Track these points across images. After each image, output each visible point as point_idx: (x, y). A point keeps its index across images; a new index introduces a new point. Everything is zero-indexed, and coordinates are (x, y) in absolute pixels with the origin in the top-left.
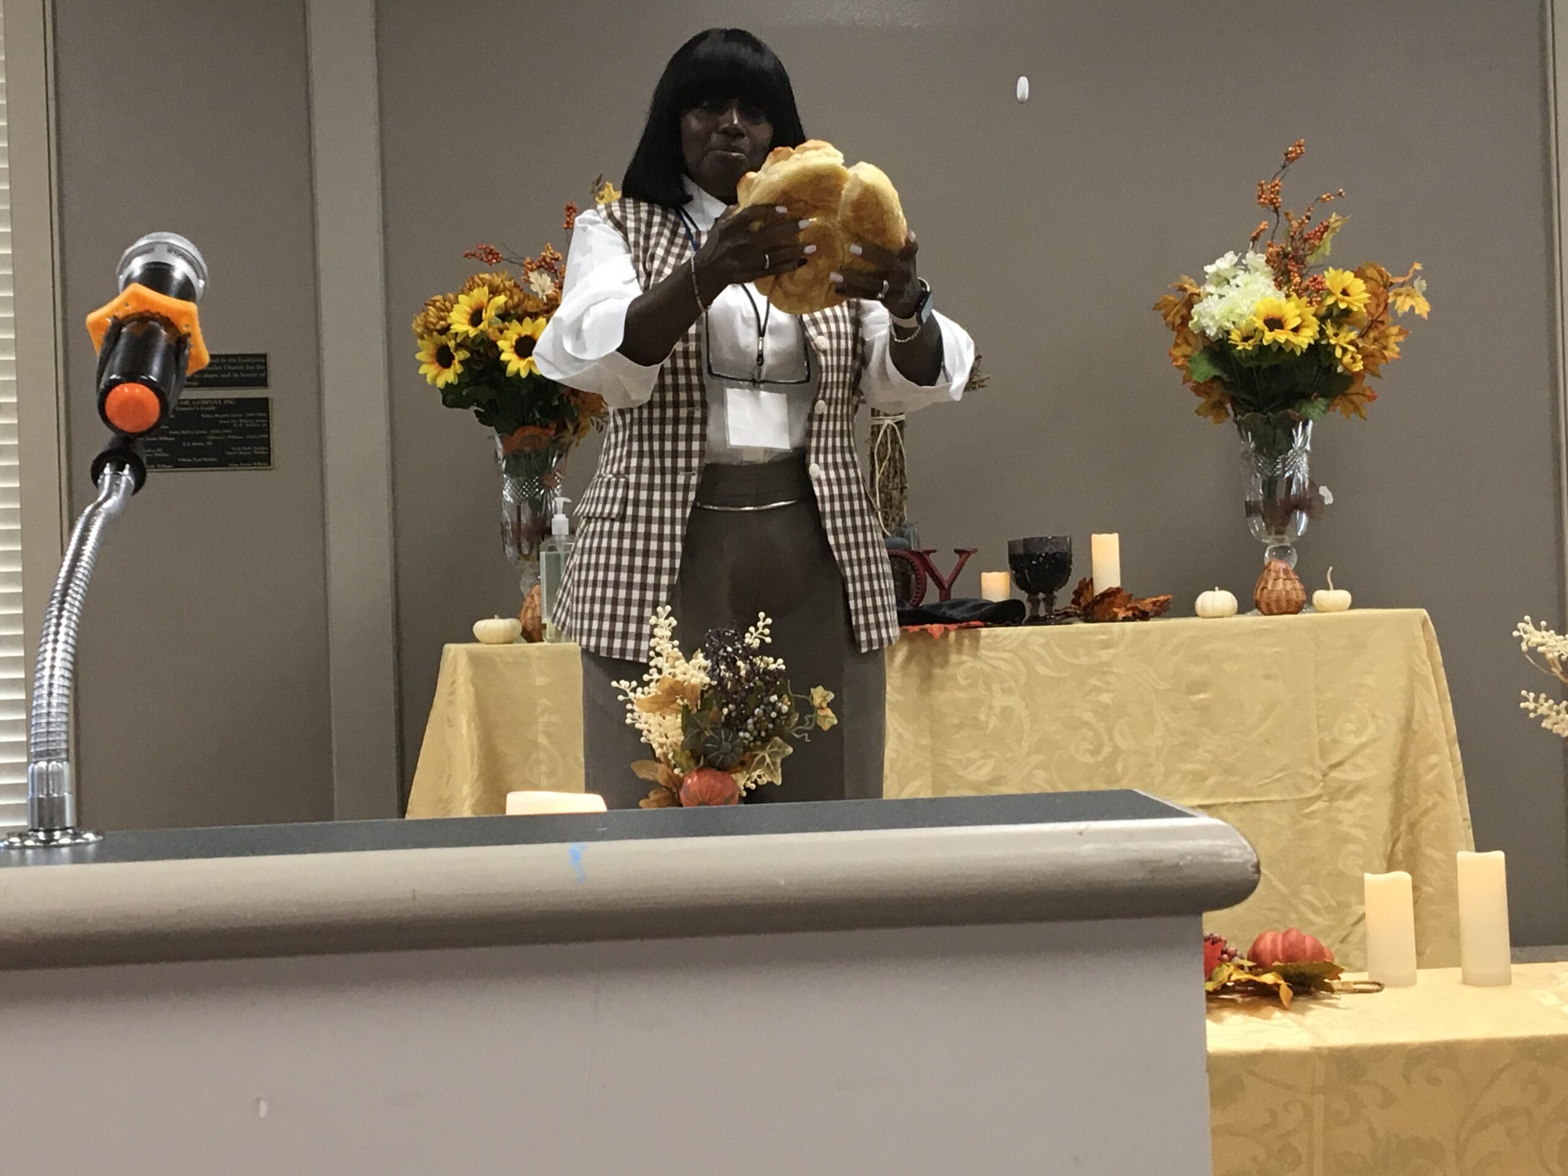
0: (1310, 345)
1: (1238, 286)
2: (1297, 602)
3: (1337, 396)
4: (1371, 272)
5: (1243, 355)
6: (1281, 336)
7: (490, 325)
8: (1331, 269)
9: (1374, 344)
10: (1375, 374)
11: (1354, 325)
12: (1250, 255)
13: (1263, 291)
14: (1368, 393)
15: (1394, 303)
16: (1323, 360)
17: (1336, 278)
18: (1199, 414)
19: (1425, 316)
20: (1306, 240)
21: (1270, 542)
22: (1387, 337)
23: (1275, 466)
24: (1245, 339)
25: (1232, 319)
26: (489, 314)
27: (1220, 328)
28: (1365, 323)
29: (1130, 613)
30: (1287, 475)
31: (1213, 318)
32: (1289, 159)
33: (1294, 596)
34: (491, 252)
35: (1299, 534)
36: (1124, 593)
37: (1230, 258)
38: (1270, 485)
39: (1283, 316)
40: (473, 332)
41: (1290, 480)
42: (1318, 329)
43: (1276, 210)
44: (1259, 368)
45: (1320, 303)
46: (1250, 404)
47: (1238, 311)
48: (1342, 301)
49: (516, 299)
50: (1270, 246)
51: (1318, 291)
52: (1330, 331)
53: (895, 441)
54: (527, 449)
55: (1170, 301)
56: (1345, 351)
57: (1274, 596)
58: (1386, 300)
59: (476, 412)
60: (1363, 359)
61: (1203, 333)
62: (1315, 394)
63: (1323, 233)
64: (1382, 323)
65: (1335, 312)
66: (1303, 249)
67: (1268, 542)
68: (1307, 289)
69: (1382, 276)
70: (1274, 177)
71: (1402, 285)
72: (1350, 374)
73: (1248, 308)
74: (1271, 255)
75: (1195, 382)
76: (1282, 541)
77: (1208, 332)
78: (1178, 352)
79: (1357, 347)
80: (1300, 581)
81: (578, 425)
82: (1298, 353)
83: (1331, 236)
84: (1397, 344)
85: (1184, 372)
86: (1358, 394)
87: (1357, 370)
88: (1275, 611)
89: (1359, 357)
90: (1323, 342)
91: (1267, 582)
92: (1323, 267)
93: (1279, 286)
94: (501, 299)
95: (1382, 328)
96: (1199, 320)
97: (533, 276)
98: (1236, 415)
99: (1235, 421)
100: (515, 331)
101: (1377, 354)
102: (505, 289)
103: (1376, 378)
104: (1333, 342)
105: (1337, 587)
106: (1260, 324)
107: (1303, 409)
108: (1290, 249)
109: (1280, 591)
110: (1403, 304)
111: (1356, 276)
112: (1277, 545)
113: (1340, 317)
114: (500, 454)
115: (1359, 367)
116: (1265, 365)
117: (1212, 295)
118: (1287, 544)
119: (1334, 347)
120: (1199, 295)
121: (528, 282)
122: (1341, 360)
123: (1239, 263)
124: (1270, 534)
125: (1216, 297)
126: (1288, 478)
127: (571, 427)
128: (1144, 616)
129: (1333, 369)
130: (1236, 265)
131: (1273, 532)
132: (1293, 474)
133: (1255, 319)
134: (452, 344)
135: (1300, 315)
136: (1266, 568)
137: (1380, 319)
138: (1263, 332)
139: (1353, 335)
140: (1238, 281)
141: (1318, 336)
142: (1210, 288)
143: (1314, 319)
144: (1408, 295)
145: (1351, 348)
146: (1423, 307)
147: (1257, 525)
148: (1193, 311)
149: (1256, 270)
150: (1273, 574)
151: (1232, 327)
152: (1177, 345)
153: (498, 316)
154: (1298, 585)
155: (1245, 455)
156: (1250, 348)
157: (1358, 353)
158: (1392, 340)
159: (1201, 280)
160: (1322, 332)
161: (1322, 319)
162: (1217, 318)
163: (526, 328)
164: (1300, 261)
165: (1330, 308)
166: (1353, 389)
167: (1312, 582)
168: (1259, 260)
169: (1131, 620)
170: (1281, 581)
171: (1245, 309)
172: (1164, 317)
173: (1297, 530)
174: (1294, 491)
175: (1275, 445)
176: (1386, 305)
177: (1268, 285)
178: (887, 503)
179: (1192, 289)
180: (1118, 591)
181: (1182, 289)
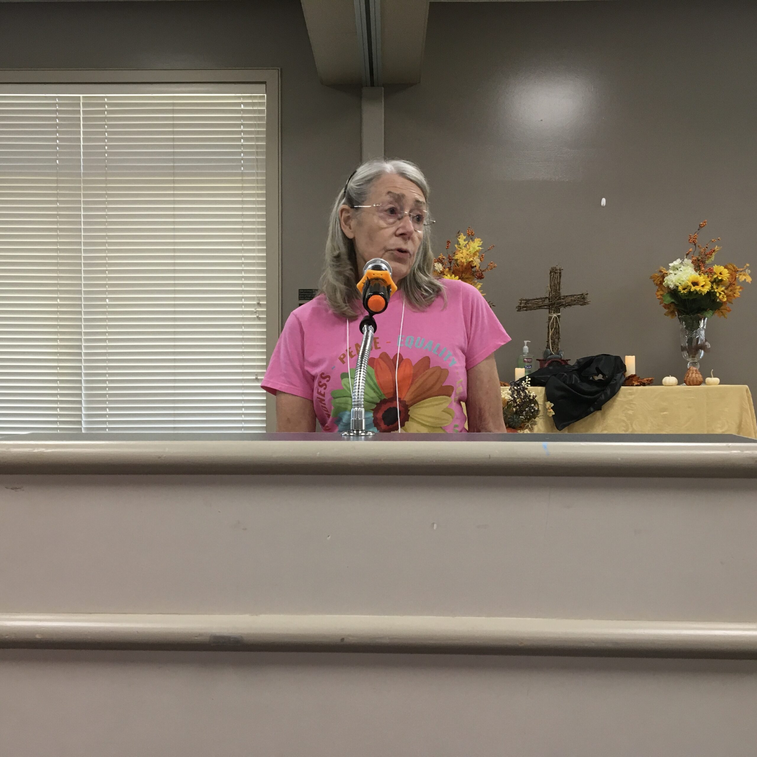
0: (708, 291)
1: (681, 271)
2: (700, 381)
3: (716, 310)
4: (730, 267)
5: (683, 294)
6: (698, 288)
8: (716, 265)
9: (730, 292)
10: (730, 303)
11: (723, 285)
12: (686, 260)
13: (690, 272)
14: (728, 309)
15: (739, 277)
16: (712, 297)
17: (718, 269)
18: (666, 315)
19: (750, 282)
20: (706, 255)
21: (690, 360)
23: (693, 334)
24: (684, 289)
25: (679, 282)
27: (675, 285)
28: (728, 284)
29: (639, 384)
30: (697, 337)
31: (672, 281)
32: (700, 227)
33: (699, 379)
35: (701, 358)
36: (637, 376)
37: (679, 261)
38: (690, 341)
39: (698, 282)
41: (698, 339)
42: (711, 286)
43: (695, 244)
44: (688, 299)
45: (711, 277)
46: (684, 312)
47: (682, 279)
48: (720, 276)
50: (693, 257)
51: (711, 273)
52: (715, 287)
53: (557, 322)
55: (656, 276)
56: (720, 294)
57: (691, 379)
58: (736, 276)
60: (726, 297)
61: (668, 287)
62: (708, 309)
63: (712, 253)
64: (734, 284)
65: (717, 280)
66: (705, 258)
67: (689, 360)
68: (706, 272)
69: (734, 268)
70: (695, 234)
71: (741, 271)
72: (721, 302)
73: (686, 278)
74: (694, 260)
75: (665, 304)
76: (694, 360)
77: (670, 286)
78: (658, 293)
79: (724, 292)
80: (701, 374)
82: (703, 294)
83: (715, 254)
84: (739, 292)
85: (660, 301)
86: (724, 309)
87: (724, 301)
88: (692, 384)
89: (725, 296)
90: (712, 291)
91: (689, 374)
92: (713, 264)
93: (696, 271)
95: (734, 286)
96: (667, 282)
98: (679, 316)
99: (679, 318)
101: (732, 295)
103: (730, 304)
104: (716, 291)
105: (714, 377)
106: (690, 284)
107: (704, 314)
108: (700, 258)
109: (694, 377)
110: (742, 278)
111: (725, 268)
112: (692, 362)
113: (718, 282)
116: (691, 298)
117: (671, 274)
118: (696, 361)
119: (716, 292)
120: (667, 274)
122: (718, 297)
123: (682, 263)
124: (690, 358)
125: (673, 275)
126: (697, 338)
128: (644, 385)
129: (715, 300)
130: (680, 264)
131: (691, 357)
132: (699, 337)
133: (688, 282)
135: (704, 281)
136: (688, 369)
138: (691, 287)
139: (723, 289)
140: (681, 269)
141: (710, 289)
142: (671, 271)
143: (710, 283)
144: (744, 275)
145: (723, 293)
146: (749, 279)
147: (685, 354)
148: (665, 279)
149: (688, 265)
150: (691, 372)
151: (679, 285)
152: (658, 291)
154: (700, 376)
155: (682, 330)
156: (686, 292)
158: (737, 290)
159: (668, 268)
160: (712, 287)
161: (712, 283)
162: (674, 281)
164: (703, 262)
165: (715, 279)
166: (722, 308)
167: (705, 375)
168: (689, 262)
169: (640, 386)
170: (694, 374)
171: (684, 279)
172: (654, 281)
173: (700, 356)
174: (699, 343)
175: (693, 326)
176: (736, 278)
177: (692, 271)
178: (553, 343)
179: (665, 272)
180: (635, 375)
181: (661, 272)
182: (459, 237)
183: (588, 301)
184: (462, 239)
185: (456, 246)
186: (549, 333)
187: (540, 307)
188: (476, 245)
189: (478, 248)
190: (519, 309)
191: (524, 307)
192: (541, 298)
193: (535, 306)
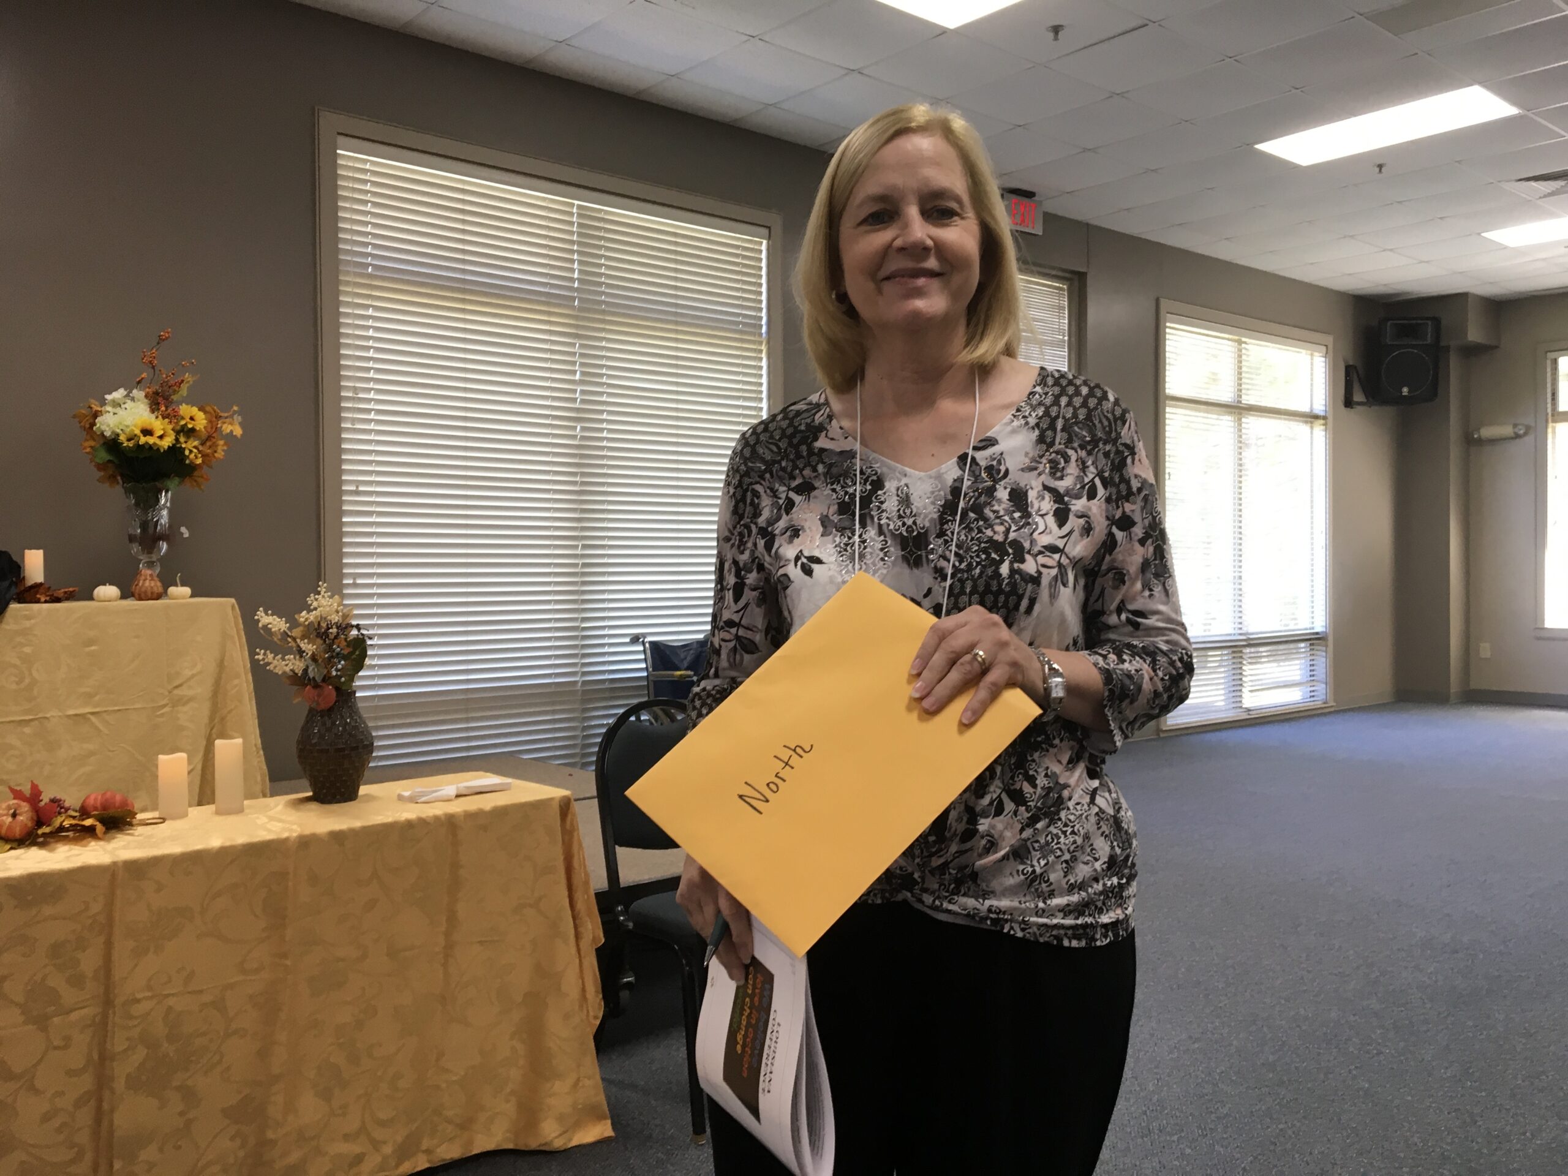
0: (169, 447)
1: (126, 409)
2: (158, 594)
3: (186, 477)
4: (208, 409)
5: (127, 449)
6: (151, 440)
8: (183, 404)
9: (208, 449)
10: (211, 467)
11: (197, 437)
12: (135, 391)
13: (142, 413)
14: (205, 477)
15: (222, 427)
16: (177, 456)
17: (186, 410)
18: (99, 481)
19: (239, 436)
20: (170, 387)
21: (144, 558)
22: (217, 446)
23: (148, 514)
24: (129, 440)
25: (121, 427)
27: (113, 432)
28: (204, 437)
29: (48, 598)
30: (155, 520)
31: (109, 426)
32: (161, 340)
33: (156, 590)
35: (162, 554)
36: (47, 586)
37: (122, 392)
38: (144, 526)
39: (153, 429)
41: (157, 522)
42: (174, 438)
43: (153, 368)
44: (137, 457)
46: (133, 477)
47: (126, 423)
48: (190, 423)
50: (147, 388)
51: (175, 416)
52: (182, 439)
55: (81, 413)
56: (191, 451)
57: (143, 590)
58: (217, 425)
61: (103, 435)
62: (173, 475)
63: (181, 383)
64: (214, 438)
65: (185, 429)
66: (168, 392)
67: (141, 558)
68: (169, 414)
69: (214, 411)
70: (152, 349)
71: (226, 418)
72: (194, 465)
73: (132, 422)
74: (147, 393)
75: (97, 462)
76: (151, 558)
77: (106, 434)
78: (86, 444)
79: (198, 450)
80: (160, 581)
82: (162, 450)
83: (185, 386)
84: (223, 450)
85: (90, 456)
86: (198, 476)
87: (199, 463)
88: (144, 598)
89: (200, 456)
90: (177, 446)
91: (139, 581)
92: (180, 402)
93: (153, 411)
95: (214, 440)
96: (100, 427)
98: (123, 484)
99: (123, 487)
101: (211, 455)
104: (183, 446)
105: (182, 585)
106: (137, 432)
107: (166, 483)
108: (160, 390)
109: (147, 587)
110: (227, 428)
111: (199, 410)
112: (147, 560)
113: (190, 433)
116: (141, 456)
117: (109, 412)
118: (154, 560)
119: (184, 449)
120: (101, 412)
122: (188, 457)
123: (127, 396)
124: (143, 553)
125: (111, 414)
128: (58, 600)
129: (183, 461)
130: (125, 396)
131: (145, 552)
132: (159, 519)
133: (135, 429)
135: (163, 429)
136: (139, 573)
137: (212, 436)
138: (140, 437)
140: (126, 406)
141: (174, 442)
142: (108, 409)
143: (172, 432)
144: (231, 424)
145: (195, 450)
146: (238, 431)
147: (135, 548)
148: (96, 421)
149: (139, 400)
150: (143, 578)
151: (121, 432)
152: (84, 440)
154: (159, 584)
155: (128, 508)
156: (131, 445)
157: (199, 454)
158: (220, 449)
159: (103, 403)
160: (177, 440)
161: (178, 433)
162: (112, 426)
164: (165, 398)
165: (183, 427)
166: (196, 473)
167: (168, 581)
168: (140, 395)
169: (51, 601)
170: (148, 579)
171: (129, 423)
172: (77, 423)
173: (160, 551)
174: (159, 527)
175: (149, 502)
176: (217, 428)
177: (145, 411)
179: (96, 408)
180: (41, 584)
181: (90, 407)
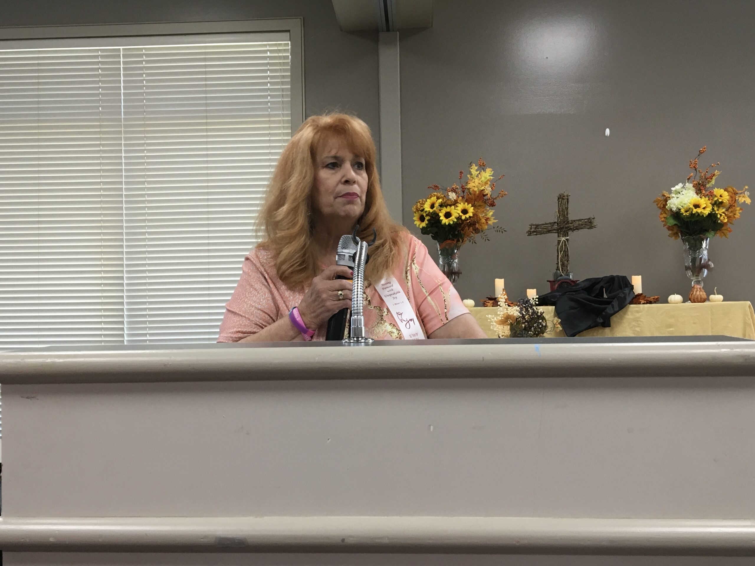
0: (709, 213)
1: (683, 194)
2: (704, 299)
3: (717, 231)
4: (730, 189)
5: (685, 217)
6: (699, 210)
7: (437, 209)
8: (716, 188)
9: (731, 213)
10: (731, 223)
11: (724, 207)
12: (687, 184)
13: (692, 196)
14: (729, 230)
15: (738, 199)
16: (713, 218)
17: (718, 192)
18: (669, 237)
19: (749, 204)
20: (707, 179)
21: (694, 279)
23: (696, 254)
24: (686, 211)
25: (681, 205)
26: (437, 205)
27: (678, 208)
28: (728, 206)
29: (645, 302)
30: (700, 257)
31: (675, 205)
32: (701, 153)
33: (703, 297)
34: (436, 186)
35: (704, 276)
36: (644, 295)
37: (680, 185)
38: (694, 260)
39: (700, 204)
40: (431, 211)
41: (701, 259)
43: (696, 170)
44: (690, 221)
45: (712, 200)
46: (687, 233)
47: (684, 202)
48: (720, 199)
49: (445, 200)
50: (694, 181)
51: (711, 196)
52: (716, 209)
53: (566, 245)
54: (447, 247)
55: (659, 199)
56: (721, 215)
57: (696, 296)
58: (735, 199)
59: (431, 236)
60: (727, 218)
61: (671, 210)
62: (710, 230)
63: (712, 177)
64: (734, 206)
65: (717, 203)
66: (706, 182)
67: (693, 279)
68: (707, 195)
69: (734, 191)
70: (695, 159)
71: (741, 193)
72: (723, 223)
73: (687, 201)
74: (695, 184)
75: (668, 226)
76: (698, 278)
77: (673, 209)
78: (662, 216)
79: (725, 214)
80: (705, 292)
81: (463, 240)
82: (705, 216)
83: (715, 178)
84: (740, 213)
85: (664, 223)
86: (725, 230)
87: (725, 222)
88: (696, 301)
90: (714, 213)
91: (693, 292)
92: (713, 187)
93: (697, 194)
94: (440, 200)
95: (734, 208)
96: (670, 205)
97: (450, 193)
98: (682, 237)
99: (682, 239)
100: (444, 210)
101: (732, 217)
102: (441, 198)
103: (732, 225)
104: (717, 212)
105: (718, 294)
106: (692, 206)
107: (706, 235)
108: (701, 182)
109: (698, 295)
110: (741, 200)
111: (725, 191)
112: (696, 280)
113: (718, 204)
114: (439, 249)
115: (726, 221)
116: (693, 220)
117: (674, 197)
118: (700, 280)
119: (717, 214)
120: (669, 197)
121: (448, 195)
122: (720, 218)
123: (683, 187)
124: (694, 276)
125: (676, 198)
126: (701, 257)
127: (461, 240)
128: (651, 303)
129: (716, 221)
130: (682, 188)
131: (695, 275)
132: (702, 257)
133: (690, 205)
134: (425, 215)
135: (705, 204)
136: (693, 287)
137: (733, 205)
138: (693, 209)
139: (724, 210)
140: (683, 193)
141: (712, 211)
142: (673, 195)
143: (710, 205)
144: (743, 197)
145: (723, 215)
146: (748, 201)
147: (689, 273)
148: (667, 202)
149: (689, 189)
150: (695, 290)
151: (682, 208)
152: (661, 214)
153: (439, 206)
154: (704, 293)
155: (685, 250)
156: (688, 214)
157: (726, 216)
158: (737, 212)
159: (670, 192)
160: (713, 209)
161: (713, 205)
162: (676, 205)
163: (448, 209)
164: (704, 186)
165: (716, 202)
166: (724, 228)
167: (710, 292)
168: (690, 186)
169: (647, 303)
170: (699, 291)
171: (686, 202)
172: (657, 205)
173: (703, 275)
174: (703, 262)
175: (696, 247)
176: (735, 200)
177: (694, 194)
178: (563, 265)
179: (667, 196)
180: (641, 294)
181: (664, 196)
182: (471, 167)
183: (596, 224)
184: (474, 170)
185: (469, 176)
186: (558, 256)
187: (549, 232)
188: (487, 174)
189: (489, 178)
190: (530, 233)
191: (534, 232)
192: (550, 223)
193: (545, 230)
